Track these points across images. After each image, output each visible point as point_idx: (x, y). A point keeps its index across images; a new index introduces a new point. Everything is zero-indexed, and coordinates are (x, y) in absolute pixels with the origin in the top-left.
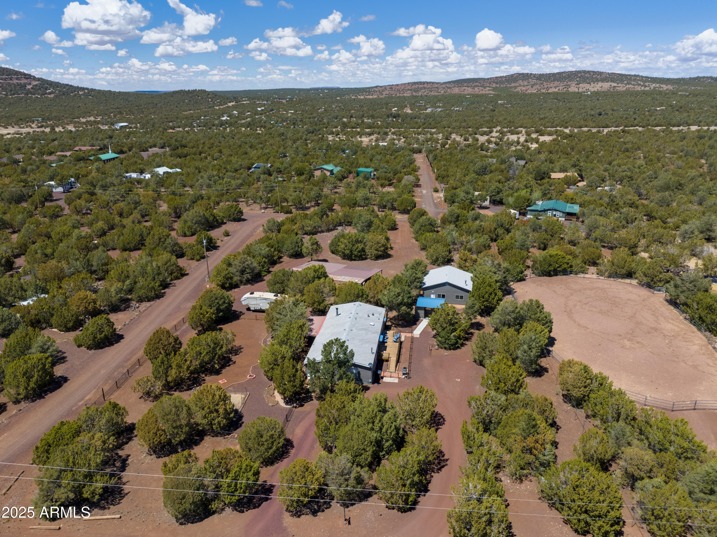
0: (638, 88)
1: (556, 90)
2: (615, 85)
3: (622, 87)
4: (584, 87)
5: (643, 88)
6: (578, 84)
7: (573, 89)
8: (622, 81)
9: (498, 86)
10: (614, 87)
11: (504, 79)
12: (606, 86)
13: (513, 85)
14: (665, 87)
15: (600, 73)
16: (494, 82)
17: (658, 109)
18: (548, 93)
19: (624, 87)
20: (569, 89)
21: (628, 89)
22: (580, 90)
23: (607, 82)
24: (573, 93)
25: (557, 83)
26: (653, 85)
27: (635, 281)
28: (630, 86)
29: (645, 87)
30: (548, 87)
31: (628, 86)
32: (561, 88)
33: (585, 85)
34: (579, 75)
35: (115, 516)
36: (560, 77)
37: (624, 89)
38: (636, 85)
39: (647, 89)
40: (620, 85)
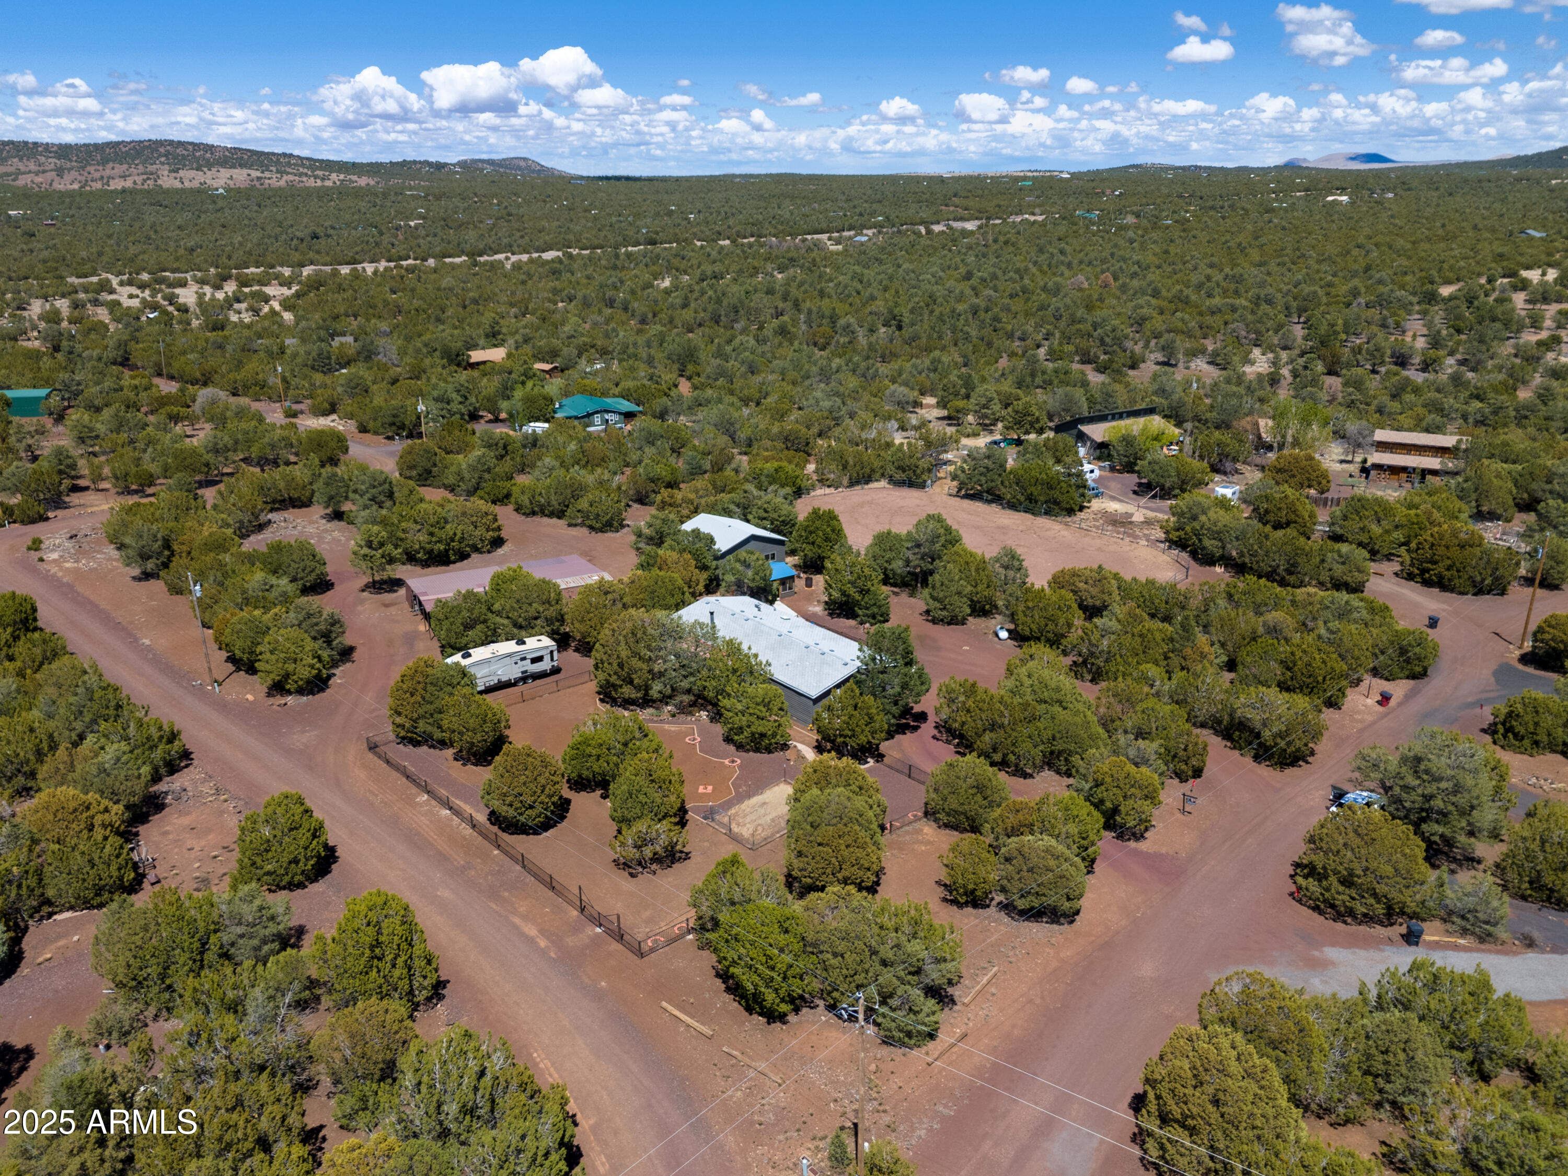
0: (311, 183)
1: (128, 184)
2: (258, 174)
3: (275, 181)
4: (191, 178)
5: (319, 183)
6: (176, 171)
7: (168, 181)
8: (265, 168)
10: (259, 178)
12: (241, 176)
14: (363, 181)
15: (210, 148)
17: (412, 224)
18: (115, 191)
19: (279, 179)
20: (160, 182)
21: (291, 185)
22: (187, 184)
23: (233, 167)
24: (177, 191)
25: (120, 169)
26: (334, 176)
27: (883, 483)
28: (291, 177)
29: (323, 179)
30: (102, 178)
31: (285, 177)
32: (139, 180)
33: (193, 173)
34: (162, 150)
35: (991, 974)
36: (116, 154)
37: (282, 183)
38: (301, 175)
39: (328, 183)
40: (267, 174)
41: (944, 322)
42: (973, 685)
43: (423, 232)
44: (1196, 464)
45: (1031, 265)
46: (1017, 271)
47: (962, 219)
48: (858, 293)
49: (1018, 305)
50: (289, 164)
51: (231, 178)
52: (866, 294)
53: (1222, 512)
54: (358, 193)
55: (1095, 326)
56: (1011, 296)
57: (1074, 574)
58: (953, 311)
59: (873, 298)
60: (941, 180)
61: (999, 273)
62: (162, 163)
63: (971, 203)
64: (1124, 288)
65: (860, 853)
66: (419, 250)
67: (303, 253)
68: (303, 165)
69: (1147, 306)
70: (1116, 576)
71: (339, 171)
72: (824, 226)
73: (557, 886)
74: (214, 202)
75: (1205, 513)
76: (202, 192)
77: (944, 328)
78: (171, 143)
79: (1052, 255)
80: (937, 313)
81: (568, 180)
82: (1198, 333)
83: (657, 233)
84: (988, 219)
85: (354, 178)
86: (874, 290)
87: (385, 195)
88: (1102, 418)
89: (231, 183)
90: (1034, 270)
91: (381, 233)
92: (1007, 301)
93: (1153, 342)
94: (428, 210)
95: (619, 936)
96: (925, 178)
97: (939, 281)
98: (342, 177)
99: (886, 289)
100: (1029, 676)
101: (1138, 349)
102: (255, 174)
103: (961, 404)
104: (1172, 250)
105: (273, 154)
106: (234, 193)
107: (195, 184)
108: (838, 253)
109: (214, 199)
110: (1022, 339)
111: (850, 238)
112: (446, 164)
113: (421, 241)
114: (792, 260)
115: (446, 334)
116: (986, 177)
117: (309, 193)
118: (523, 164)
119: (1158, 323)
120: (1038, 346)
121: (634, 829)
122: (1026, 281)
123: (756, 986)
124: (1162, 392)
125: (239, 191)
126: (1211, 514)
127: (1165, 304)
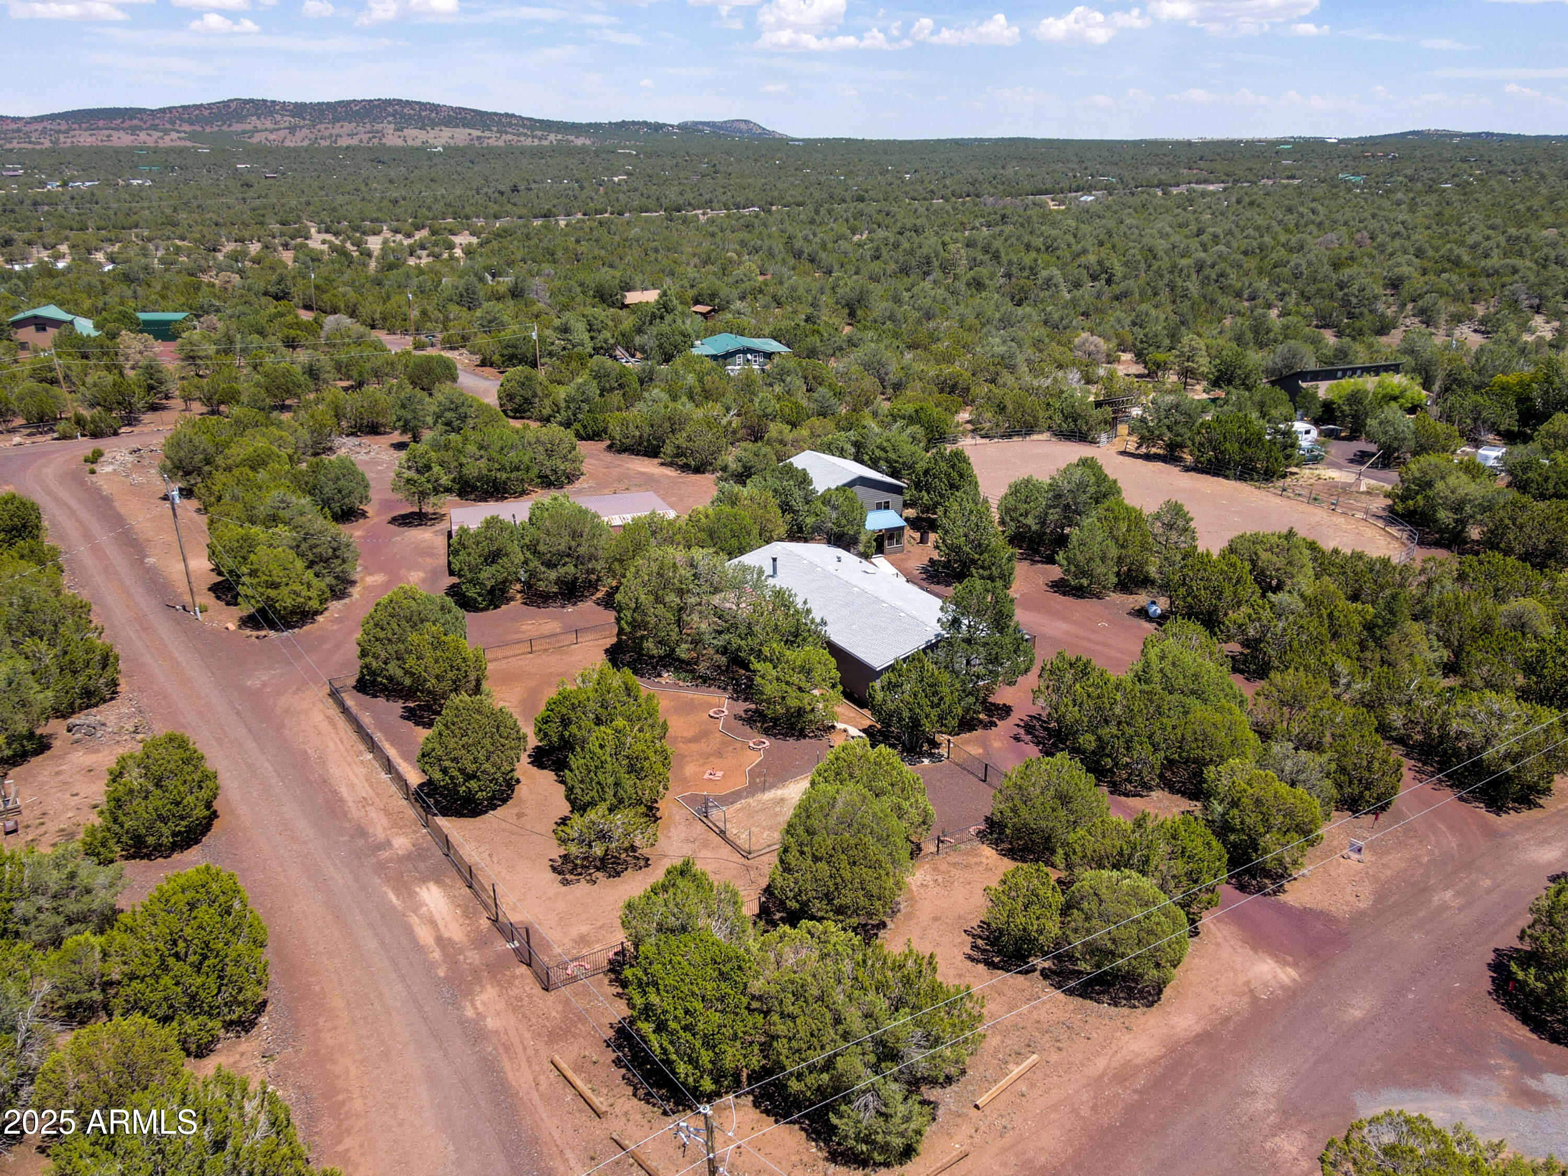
0: (528, 142)
1: (354, 142)
2: (479, 133)
3: (494, 140)
4: (415, 136)
5: (536, 142)
6: (401, 130)
7: (393, 140)
8: (486, 127)
9: (199, 129)
10: (479, 138)
11: (206, 113)
12: (461, 136)
13: (237, 127)
14: (579, 142)
15: (435, 108)
16: (182, 120)
17: (616, 179)
18: (340, 148)
19: (498, 139)
20: (384, 141)
21: (508, 144)
22: (410, 143)
23: (457, 126)
24: (397, 149)
25: (348, 127)
26: (552, 137)
27: (1045, 436)
28: (509, 137)
29: (540, 139)
30: (331, 135)
31: (504, 136)
32: (365, 137)
33: (416, 132)
34: (390, 109)
35: (1027, 1063)
36: (347, 112)
37: (501, 143)
38: (519, 135)
39: (545, 143)
40: (487, 134)
41: (1161, 276)
42: (1086, 665)
43: (625, 188)
44: (1441, 427)
45: (1274, 223)
46: (1257, 228)
47: (1206, 182)
48: (1069, 245)
49: (1251, 263)
50: (510, 125)
51: (452, 137)
52: (1077, 248)
53: (1465, 478)
54: (571, 151)
55: (1341, 286)
56: (1245, 253)
57: (1256, 540)
58: (1174, 266)
59: (1084, 251)
60: (1189, 144)
61: (1236, 231)
62: (389, 123)
63: (1218, 166)
64: (1382, 248)
65: (868, 874)
66: (616, 205)
67: (501, 205)
68: (524, 126)
69: (1406, 267)
70: (1312, 546)
71: (558, 132)
72: (1049, 186)
73: (475, 886)
74: (430, 159)
75: (1443, 478)
76: (422, 151)
77: (1161, 284)
78: (399, 102)
79: (1302, 215)
80: (1155, 267)
81: (784, 143)
82: (1468, 297)
83: (867, 191)
84: (1236, 181)
85: (571, 138)
86: (1089, 243)
87: (597, 154)
88: (1329, 375)
89: (450, 141)
90: (1278, 229)
91: (582, 188)
92: (1239, 257)
93: (1410, 306)
94: (635, 167)
95: (527, 958)
96: (1169, 143)
97: (1164, 236)
98: (560, 137)
99: (1101, 244)
100: (1162, 658)
101: (1389, 313)
102: (476, 133)
103: (1161, 357)
104: (1448, 212)
105: (496, 114)
106: (451, 152)
107: (418, 143)
108: (1058, 212)
109: (430, 156)
110: (1252, 298)
111: (1076, 198)
112: (665, 125)
113: (622, 197)
114: (1003, 217)
115: (607, 276)
116: (1241, 141)
117: (523, 151)
118: (743, 127)
119: (1417, 282)
120: (1270, 306)
121: (586, 819)
122: (1267, 239)
123: (664, 1051)
124: (1411, 351)
125: (457, 149)
126: (1451, 480)
127: (1430, 264)
